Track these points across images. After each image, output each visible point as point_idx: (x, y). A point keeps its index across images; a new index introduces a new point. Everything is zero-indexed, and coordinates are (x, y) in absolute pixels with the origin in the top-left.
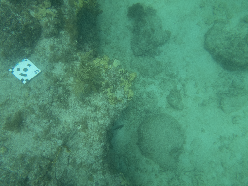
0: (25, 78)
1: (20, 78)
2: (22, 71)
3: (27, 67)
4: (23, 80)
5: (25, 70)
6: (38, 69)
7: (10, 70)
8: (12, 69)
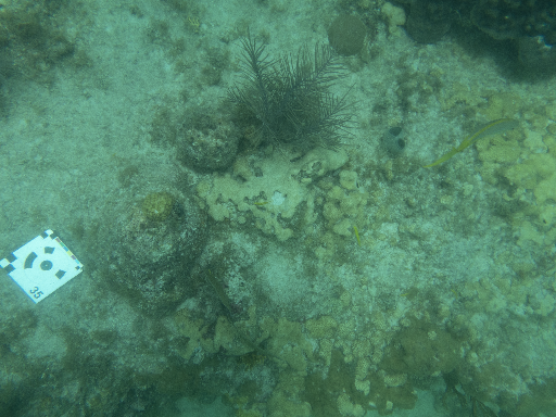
0: (18, 264)
1: (22, 254)
2: (42, 257)
3: (54, 270)
4: (12, 258)
5: (47, 265)
6: (42, 297)
7: (50, 232)
8: (53, 236)
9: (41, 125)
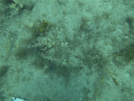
9: (49, 80)
